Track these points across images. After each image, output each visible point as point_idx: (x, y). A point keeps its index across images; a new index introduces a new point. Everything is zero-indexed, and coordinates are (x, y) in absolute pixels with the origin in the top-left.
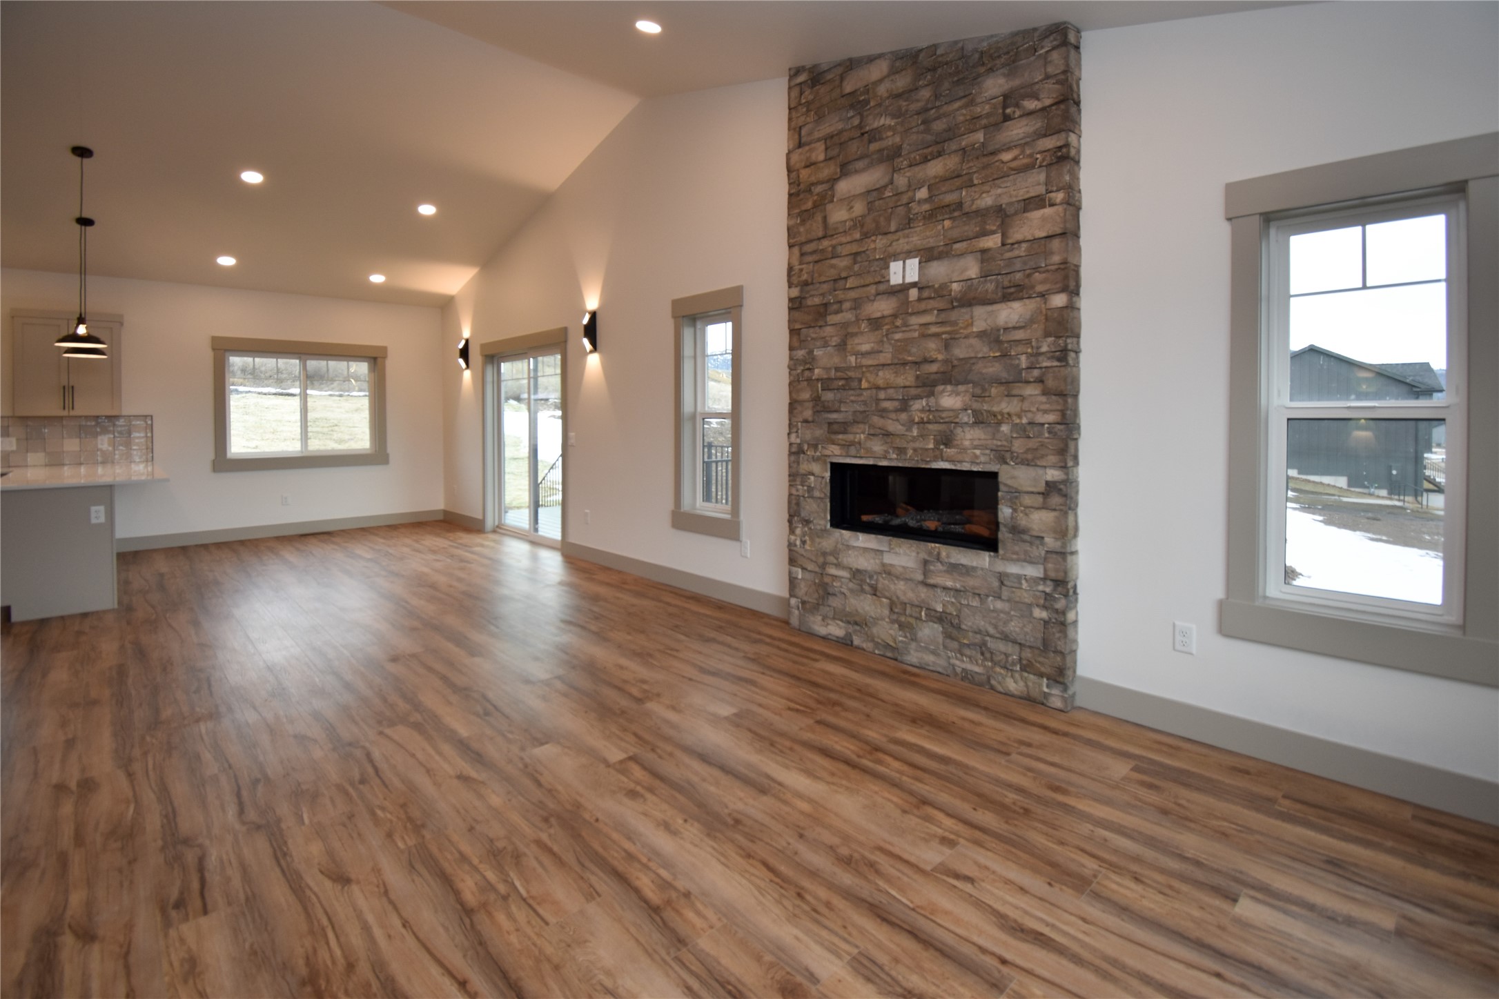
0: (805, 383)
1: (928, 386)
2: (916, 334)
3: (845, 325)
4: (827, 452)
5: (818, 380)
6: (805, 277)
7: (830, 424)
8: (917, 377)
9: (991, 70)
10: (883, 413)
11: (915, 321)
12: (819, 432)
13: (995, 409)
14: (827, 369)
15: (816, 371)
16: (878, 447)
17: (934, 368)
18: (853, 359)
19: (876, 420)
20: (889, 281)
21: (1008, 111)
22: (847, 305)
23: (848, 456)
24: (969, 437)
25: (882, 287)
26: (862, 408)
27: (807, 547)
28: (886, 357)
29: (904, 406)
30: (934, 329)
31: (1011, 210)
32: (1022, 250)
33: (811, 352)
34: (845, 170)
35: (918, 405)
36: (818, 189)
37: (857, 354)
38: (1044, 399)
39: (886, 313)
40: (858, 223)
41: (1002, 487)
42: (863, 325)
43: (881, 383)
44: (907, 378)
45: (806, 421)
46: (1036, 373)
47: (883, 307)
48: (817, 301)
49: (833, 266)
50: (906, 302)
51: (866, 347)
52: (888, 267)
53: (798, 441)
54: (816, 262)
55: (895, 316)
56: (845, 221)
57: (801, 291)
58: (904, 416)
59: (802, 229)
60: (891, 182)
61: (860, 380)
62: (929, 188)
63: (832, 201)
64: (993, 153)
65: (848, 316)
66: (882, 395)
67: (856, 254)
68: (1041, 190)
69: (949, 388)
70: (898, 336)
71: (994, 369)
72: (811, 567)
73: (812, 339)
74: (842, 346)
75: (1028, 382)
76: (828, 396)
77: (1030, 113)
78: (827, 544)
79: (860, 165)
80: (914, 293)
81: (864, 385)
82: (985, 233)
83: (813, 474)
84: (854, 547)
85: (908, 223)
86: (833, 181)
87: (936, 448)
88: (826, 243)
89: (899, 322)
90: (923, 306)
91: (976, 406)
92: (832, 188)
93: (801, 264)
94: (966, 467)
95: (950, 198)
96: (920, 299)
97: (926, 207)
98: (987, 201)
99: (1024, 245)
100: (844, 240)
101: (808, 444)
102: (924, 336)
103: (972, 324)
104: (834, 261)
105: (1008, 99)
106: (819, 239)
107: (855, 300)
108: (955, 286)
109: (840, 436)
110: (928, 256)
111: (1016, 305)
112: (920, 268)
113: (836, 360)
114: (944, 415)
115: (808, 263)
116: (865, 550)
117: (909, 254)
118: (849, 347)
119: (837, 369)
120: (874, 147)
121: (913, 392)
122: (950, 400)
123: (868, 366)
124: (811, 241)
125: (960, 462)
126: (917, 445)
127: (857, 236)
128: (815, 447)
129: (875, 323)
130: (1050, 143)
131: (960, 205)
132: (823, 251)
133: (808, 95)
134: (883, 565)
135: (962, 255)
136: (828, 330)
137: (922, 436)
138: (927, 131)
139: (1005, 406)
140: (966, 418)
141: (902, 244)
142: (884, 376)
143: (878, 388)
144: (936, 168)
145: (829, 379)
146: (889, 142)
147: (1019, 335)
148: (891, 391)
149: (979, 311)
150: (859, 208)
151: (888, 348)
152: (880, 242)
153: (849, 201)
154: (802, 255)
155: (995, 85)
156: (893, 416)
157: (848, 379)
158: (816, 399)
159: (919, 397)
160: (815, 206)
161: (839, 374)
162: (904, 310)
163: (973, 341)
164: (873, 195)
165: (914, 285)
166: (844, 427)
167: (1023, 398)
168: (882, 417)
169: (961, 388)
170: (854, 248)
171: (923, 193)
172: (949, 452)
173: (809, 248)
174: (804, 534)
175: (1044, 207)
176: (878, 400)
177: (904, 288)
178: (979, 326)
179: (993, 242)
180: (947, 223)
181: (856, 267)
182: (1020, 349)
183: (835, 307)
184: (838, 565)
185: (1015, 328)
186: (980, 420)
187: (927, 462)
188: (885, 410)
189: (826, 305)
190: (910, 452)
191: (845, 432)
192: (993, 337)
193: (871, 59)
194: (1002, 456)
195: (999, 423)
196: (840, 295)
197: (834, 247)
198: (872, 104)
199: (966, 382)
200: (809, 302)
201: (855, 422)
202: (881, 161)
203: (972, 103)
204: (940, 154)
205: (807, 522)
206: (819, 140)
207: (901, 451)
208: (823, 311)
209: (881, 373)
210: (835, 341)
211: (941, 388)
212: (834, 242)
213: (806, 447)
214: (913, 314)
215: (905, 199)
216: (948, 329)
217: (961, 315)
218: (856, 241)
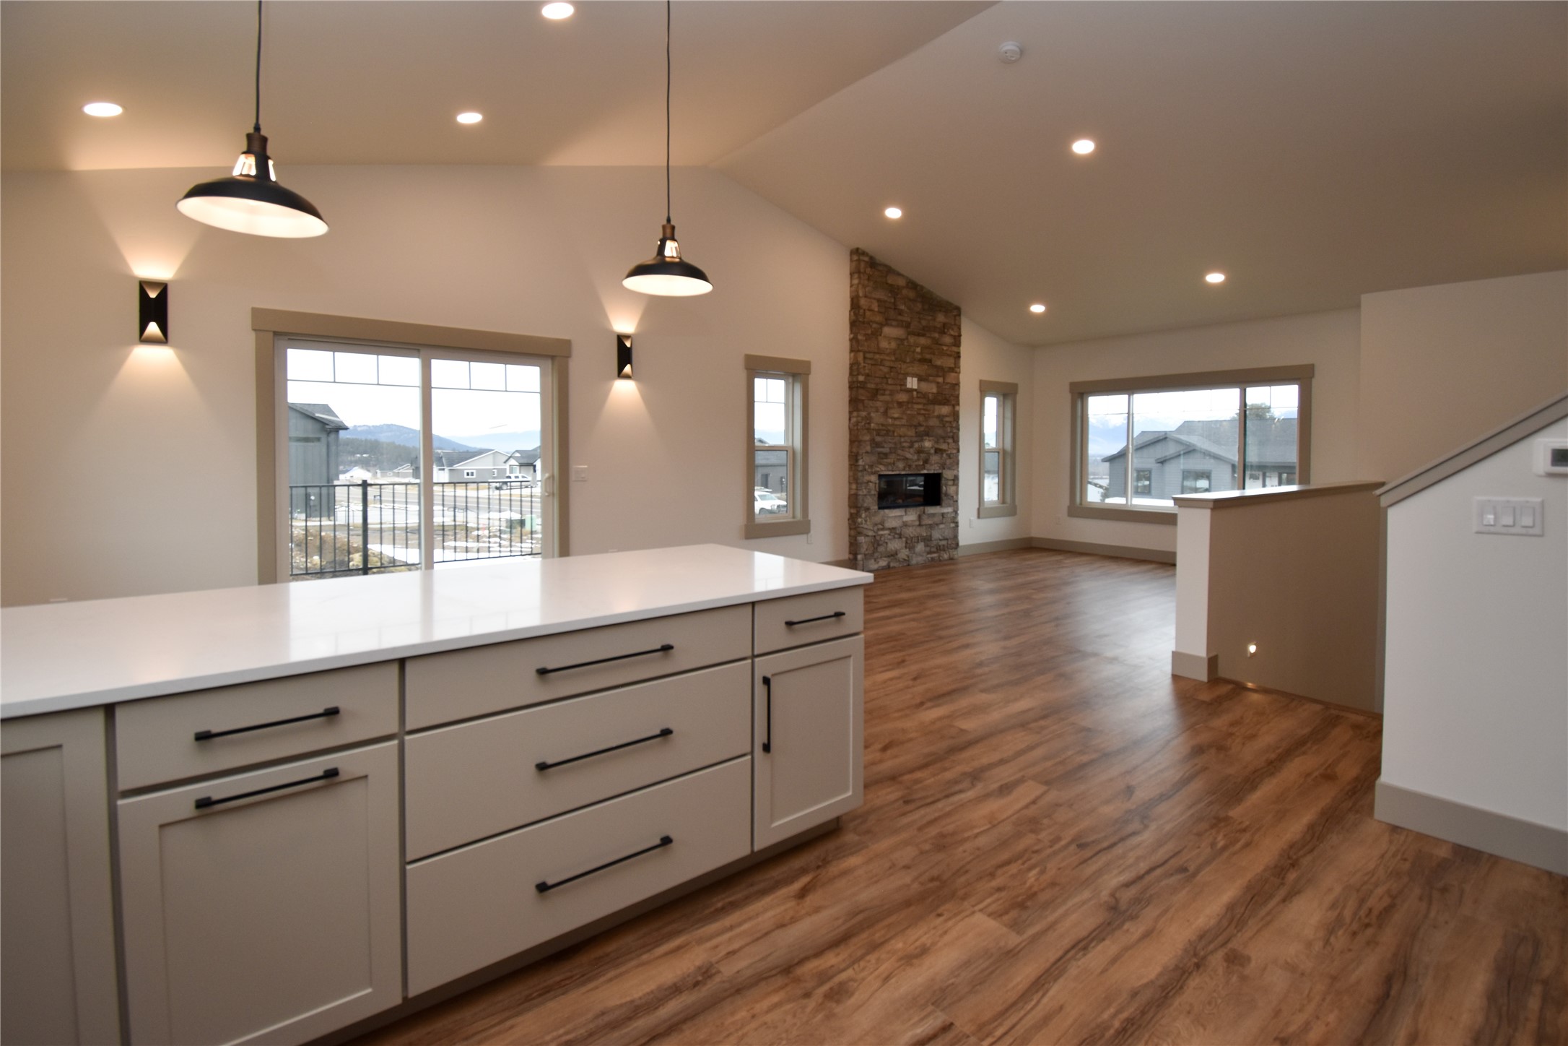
0: (866, 431)
1: (921, 436)
2: (915, 413)
3: (887, 402)
4: (878, 469)
5: (873, 430)
6: (867, 371)
7: (879, 453)
8: (916, 432)
9: (940, 311)
10: (903, 448)
11: (916, 406)
12: (874, 458)
13: (941, 447)
14: (877, 424)
15: (872, 425)
16: (901, 465)
17: (922, 429)
18: (890, 420)
19: (900, 452)
20: (906, 385)
21: (946, 330)
22: (887, 392)
23: (888, 470)
24: (935, 459)
25: (903, 387)
26: (893, 446)
27: (868, 523)
28: (904, 422)
29: (912, 444)
30: (923, 412)
31: (946, 370)
32: (947, 387)
33: (869, 414)
34: (887, 322)
35: (916, 445)
36: (874, 326)
37: (892, 418)
38: (954, 444)
39: (905, 400)
40: (894, 352)
41: (943, 479)
42: (895, 405)
43: (901, 434)
44: (911, 432)
45: (867, 452)
46: (951, 434)
47: (903, 397)
48: (873, 386)
49: (880, 370)
50: (912, 397)
51: (896, 415)
52: (906, 379)
53: (863, 463)
54: (872, 365)
55: (908, 403)
56: (887, 349)
57: (865, 378)
58: (912, 450)
59: (866, 344)
60: (907, 339)
61: (894, 432)
62: (922, 348)
63: (881, 335)
64: (941, 345)
65: (887, 398)
66: (902, 440)
67: (891, 368)
68: (952, 366)
69: (927, 438)
70: (909, 412)
71: (940, 432)
72: (871, 533)
73: (871, 407)
74: (885, 413)
75: (949, 437)
76: (878, 439)
77: (951, 335)
78: (877, 519)
79: (894, 323)
80: (915, 393)
81: (896, 434)
82: (938, 376)
83: (871, 482)
84: (890, 517)
85: (913, 361)
86: (882, 325)
87: (923, 465)
88: (877, 356)
89: (910, 406)
90: (919, 400)
91: (936, 446)
92: (881, 328)
93: (864, 363)
94: (932, 472)
95: (928, 356)
96: (918, 397)
97: (919, 357)
98: (939, 363)
99: (949, 385)
100: (887, 358)
101: (869, 465)
102: (919, 414)
103: (934, 412)
104: (881, 367)
105: (944, 325)
106: (874, 353)
107: (891, 391)
108: (930, 395)
109: (885, 460)
110: (920, 379)
111: (946, 407)
112: (918, 383)
113: (882, 420)
114: (926, 449)
115: (868, 364)
116: (895, 517)
117: (913, 375)
118: (889, 414)
119: (883, 425)
120: (900, 318)
121: (915, 439)
122: (927, 444)
123: (897, 425)
124: (870, 352)
125: (930, 470)
126: (917, 463)
127: (893, 358)
128: (871, 466)
129: (900, 404)
130: (955, 349)
131: (930, 361)
132: (876, 360)
133: (868, 270)
134: (903, 522)
135: (931, 382)
136: (879, 404)
137: (918, 460)
138: (920, 322)
139: (944, 446)
140: (932, 451)
141: (910, 370)
142: (903, 431)
143: (900, 436)
144: (922, 341)
145: (879, 430)
146: (905, 319)
147: (947, 419)
148: (906, 438)
149: (937, 407)
150: (893, 345)
151: (905, 417)
152: (904, 366)
153: (889, 339)
154: (865, 358)
155: (941, 318)
156: (907, 450)
157: (888, 431)
158: (872, 440)
159: (916, 442)
160: (872, 333)
161: (884, 428)
162: (911, 402)
163: (935, 419)
164: (900, 341)
165: (916, 390)
166: (886, 455)
167: (948, 444)
168: (903, 450)
169: (931, 438)
170: (892, 364)
171: (918, 350)
172: (927, 466)
173: (868, 355)
174: (866, 517)
175: (953, 372)
176: (901, 443)
177: (911, 390)
178: (936, 414)
179: (940, 380)
180: (926, 367)
181: (892, 374)
182: (947, 425)
183: (881, 392)
184: (883, 529)
185: (946, 416)
186: (938, 451)
187: (919, 470)
188: (904, 447)
189: (877, 390)
190: (914, 466)
191: (886, 458)
192: (940, 417)
193: (899, 274)
194: (943, 466)
195: (942, 454)
196: (885, 387)
197: (882, 360)
198: (899, 296)
199: (932, 436)
200: (869, 386)
201: (891, 453)
202: (902, 326)
203: (934, 320)
204: (923, 335)
205: (867, 509)
206: (875, 299)
207: (910, 466)
208: (875, 394)
209: (902, 429)
210: (882, 410)
211: (925, 438)
212: (882, 357)
213: (867, 467)
214: (915, 403)
215: (912, 349)
216: (927, 412)
217: (930, 407)
218: (893, 361)
